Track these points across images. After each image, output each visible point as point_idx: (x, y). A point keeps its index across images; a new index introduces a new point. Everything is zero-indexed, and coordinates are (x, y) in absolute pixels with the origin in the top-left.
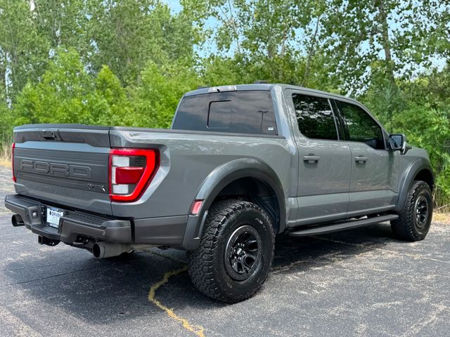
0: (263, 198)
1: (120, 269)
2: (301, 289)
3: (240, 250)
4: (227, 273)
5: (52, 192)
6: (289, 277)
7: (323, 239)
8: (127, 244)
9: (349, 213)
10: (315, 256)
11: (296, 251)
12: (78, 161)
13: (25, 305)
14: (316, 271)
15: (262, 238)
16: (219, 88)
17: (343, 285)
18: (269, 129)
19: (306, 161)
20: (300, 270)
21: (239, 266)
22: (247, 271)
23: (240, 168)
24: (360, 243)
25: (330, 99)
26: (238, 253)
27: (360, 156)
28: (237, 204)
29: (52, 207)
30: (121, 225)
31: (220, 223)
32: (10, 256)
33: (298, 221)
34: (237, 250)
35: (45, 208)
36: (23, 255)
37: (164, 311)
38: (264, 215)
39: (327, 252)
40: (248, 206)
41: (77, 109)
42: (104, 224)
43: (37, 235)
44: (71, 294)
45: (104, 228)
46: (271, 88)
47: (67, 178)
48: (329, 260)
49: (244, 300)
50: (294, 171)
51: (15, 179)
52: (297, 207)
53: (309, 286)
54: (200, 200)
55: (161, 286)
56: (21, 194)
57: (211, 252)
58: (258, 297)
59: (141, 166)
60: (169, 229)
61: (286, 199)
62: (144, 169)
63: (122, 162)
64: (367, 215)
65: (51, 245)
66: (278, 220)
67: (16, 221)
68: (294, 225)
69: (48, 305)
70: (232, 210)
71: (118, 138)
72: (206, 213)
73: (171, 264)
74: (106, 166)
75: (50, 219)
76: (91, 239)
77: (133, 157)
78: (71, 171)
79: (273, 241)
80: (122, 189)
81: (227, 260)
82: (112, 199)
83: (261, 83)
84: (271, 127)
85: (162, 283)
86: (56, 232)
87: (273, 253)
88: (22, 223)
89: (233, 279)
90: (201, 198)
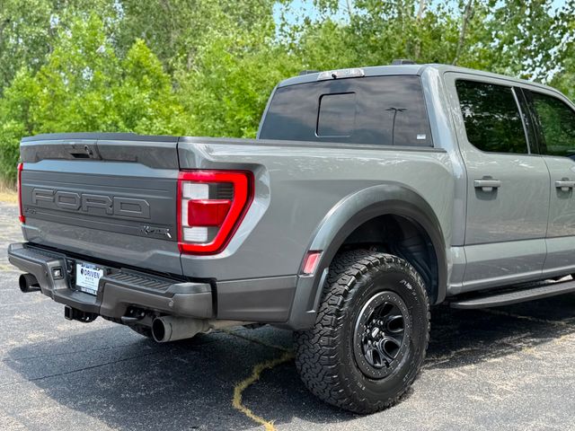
0: (411, 248)
1: (185, 358)
2: (472, 393)
3: (377, 330)
4: (358, 367)
5: (77, 237)
6: (451, 374)
7: (498, 312)
8: (204, 320)
9: (545, 271)
10: (489, 339)
11: (457, 332)
12: (123, 191)
13: (44, 415)
14: (493, 364)
15: (411, 312)
16: (335, 72)
17: (539, 386)
18: (419, 137)
19: (479, 189)
20: (467, 362)
21: (376, 355)
22: (387, 364)
23: (376, 201)
24: (560, 319)
25: (515, 88)
26: (374, 334)
27: (563, 180)
28: (371, 258)
29: (84, 263)
30: (196, 290)
31: (346, 288)
32: (12, 337)
33: (465, 284)
34: (371, 330)
35: (74, 264)
36: (32, 336)
37: (259, 424)
38: (414, 275)
39: (508, 334)
40: (390, 261)
41: (96, 109)
42: (171, 288)
43: (64, 306)
44: (114, 396)
45: (171, 295)
46: (422, 71)
47: (110, 217)
48: (512, 347)
49: (384, 409)
50: (459, 204)
51: (23, 219)
52: (463, 262)
53: (485, 388)
54: (315, 252)
55: (250, 386)
56: (33, 241)
57: (332, 334)
58: (404, 405)
59: (226, 199)
60: (269, 297)
61: (447, 249)
62: (231, 202)
63: (197, 193)
64: (572, 275)
65: (84, 321)
66: (434, 283)
67: (26, 284)
68: (459, 292)
69: (79, 413)
70: (365, 267)
71: (190, 153)
72: (325, 272)
73: (259, 351)
74: (173, 198)
75: (81, 280)
76: (150, 312)
77: (215, 184)
78: (117, 206)
79: (428, 316)
80: (197, 235)
81: (357, 345)
82: (183, 250)
83: (404, 63)
84: (421, 134)
85: (250, 380)
86: (93, 301)
87: (427, 336)
88: (37, 287)
89: (367, 377)
90: (317, 249)
